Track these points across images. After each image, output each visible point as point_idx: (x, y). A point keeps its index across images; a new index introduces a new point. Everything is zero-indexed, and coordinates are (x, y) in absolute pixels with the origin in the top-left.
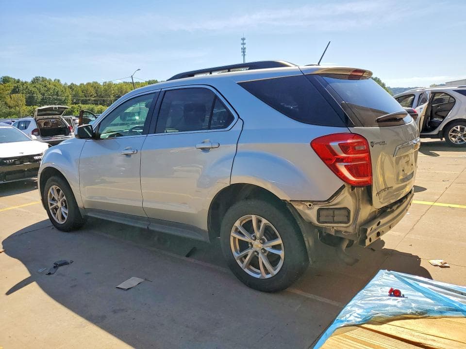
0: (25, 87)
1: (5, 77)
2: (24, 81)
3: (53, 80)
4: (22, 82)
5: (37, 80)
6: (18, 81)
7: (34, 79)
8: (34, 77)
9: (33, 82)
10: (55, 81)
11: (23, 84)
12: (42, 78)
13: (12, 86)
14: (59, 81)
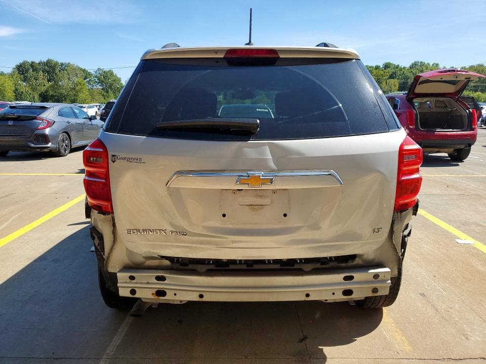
0: (402, 72)
1: (387, 63)
2: (403, 67)
3: (431, 65)
4: (400, 68)
5: (416, 64)
6: (397, 67)
7: (413, 65)
8: (413, 62)
9: (411, 67)
10: (433, 65)
11: (401, 69)
12: (421, 62)
13: (390, 71)
14: (437, 65)
